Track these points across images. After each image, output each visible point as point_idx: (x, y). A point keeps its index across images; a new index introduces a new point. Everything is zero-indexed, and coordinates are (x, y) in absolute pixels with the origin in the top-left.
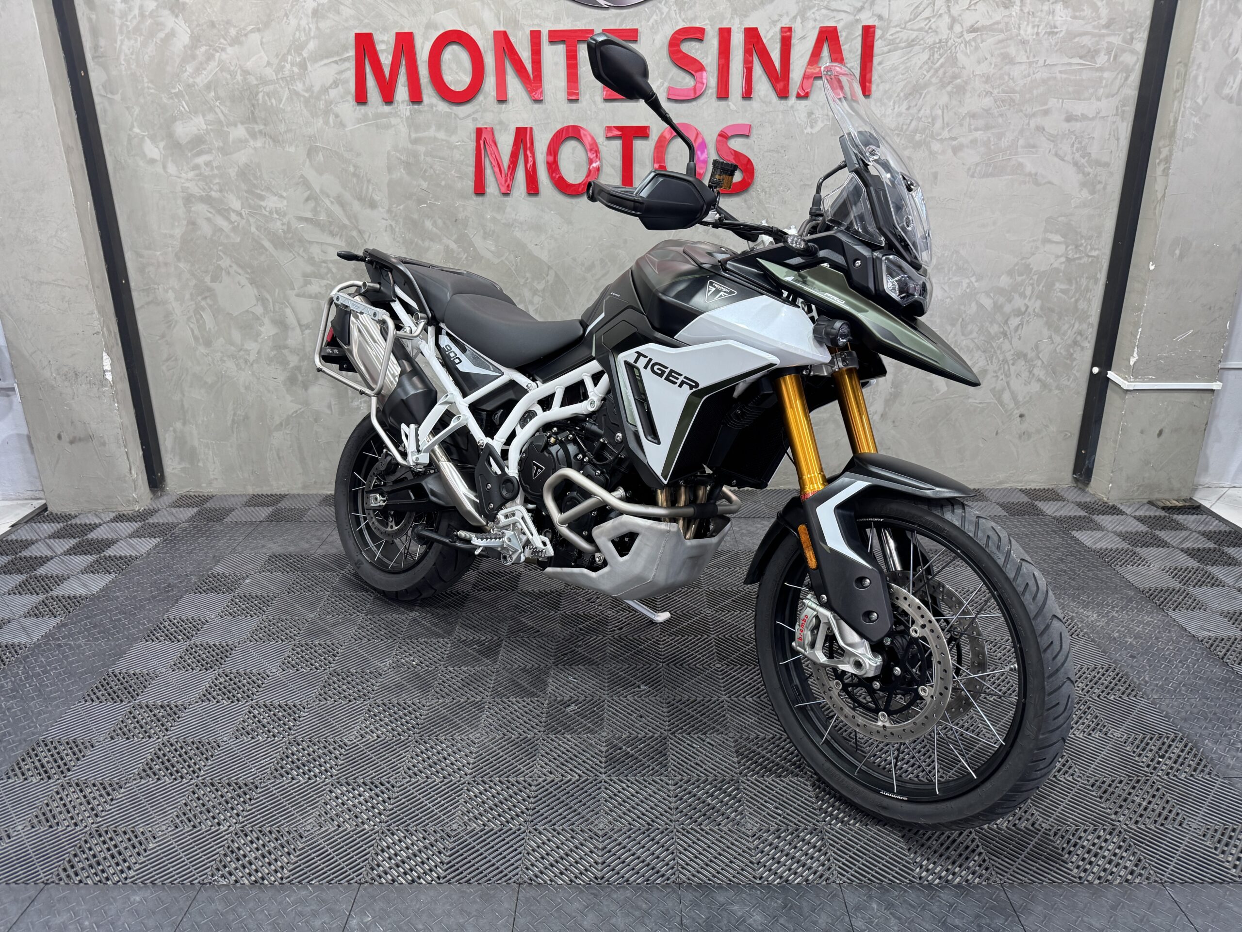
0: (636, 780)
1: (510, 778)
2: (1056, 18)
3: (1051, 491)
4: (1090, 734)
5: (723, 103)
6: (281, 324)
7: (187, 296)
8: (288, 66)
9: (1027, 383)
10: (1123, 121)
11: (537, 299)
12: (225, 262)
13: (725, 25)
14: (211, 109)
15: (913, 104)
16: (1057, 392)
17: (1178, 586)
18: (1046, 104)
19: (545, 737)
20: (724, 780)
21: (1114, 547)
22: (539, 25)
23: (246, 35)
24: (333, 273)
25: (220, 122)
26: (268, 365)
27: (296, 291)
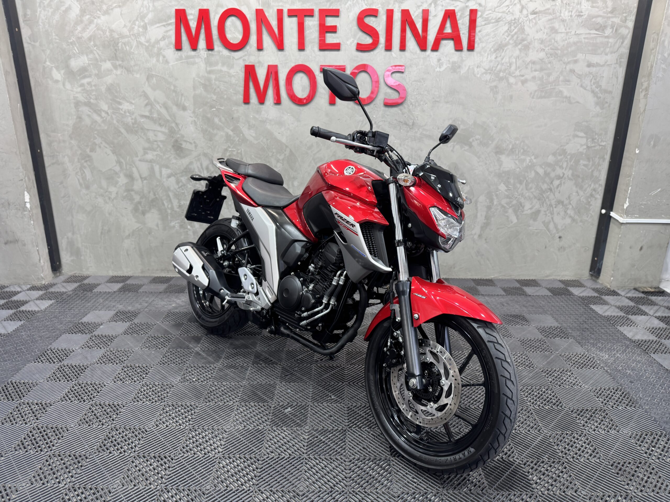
0: (325, 458)
1: (246, 456)
2: (582, 7)
3: (578, 281)
4: (608, 432)
5: (388, 53)
6: (130, 177)
7: (76, 160)
8: (136, 27)
9: (563, 218)
10: (620, 67)
11: (279, 165)
12: (98, 141)
13: (390, 7)
14: (92, 52)
15: (499, 55)
16: (581, 224)
17: (654, 338)
18: (575, 56)
19: (270, 429)
20: (381, 459)
21: (616, 315)
22: (282, 6)
23: (112, 9)
24: (160, 148)
25: (96, 59)
26: (122, 200)
27: (139, 158)
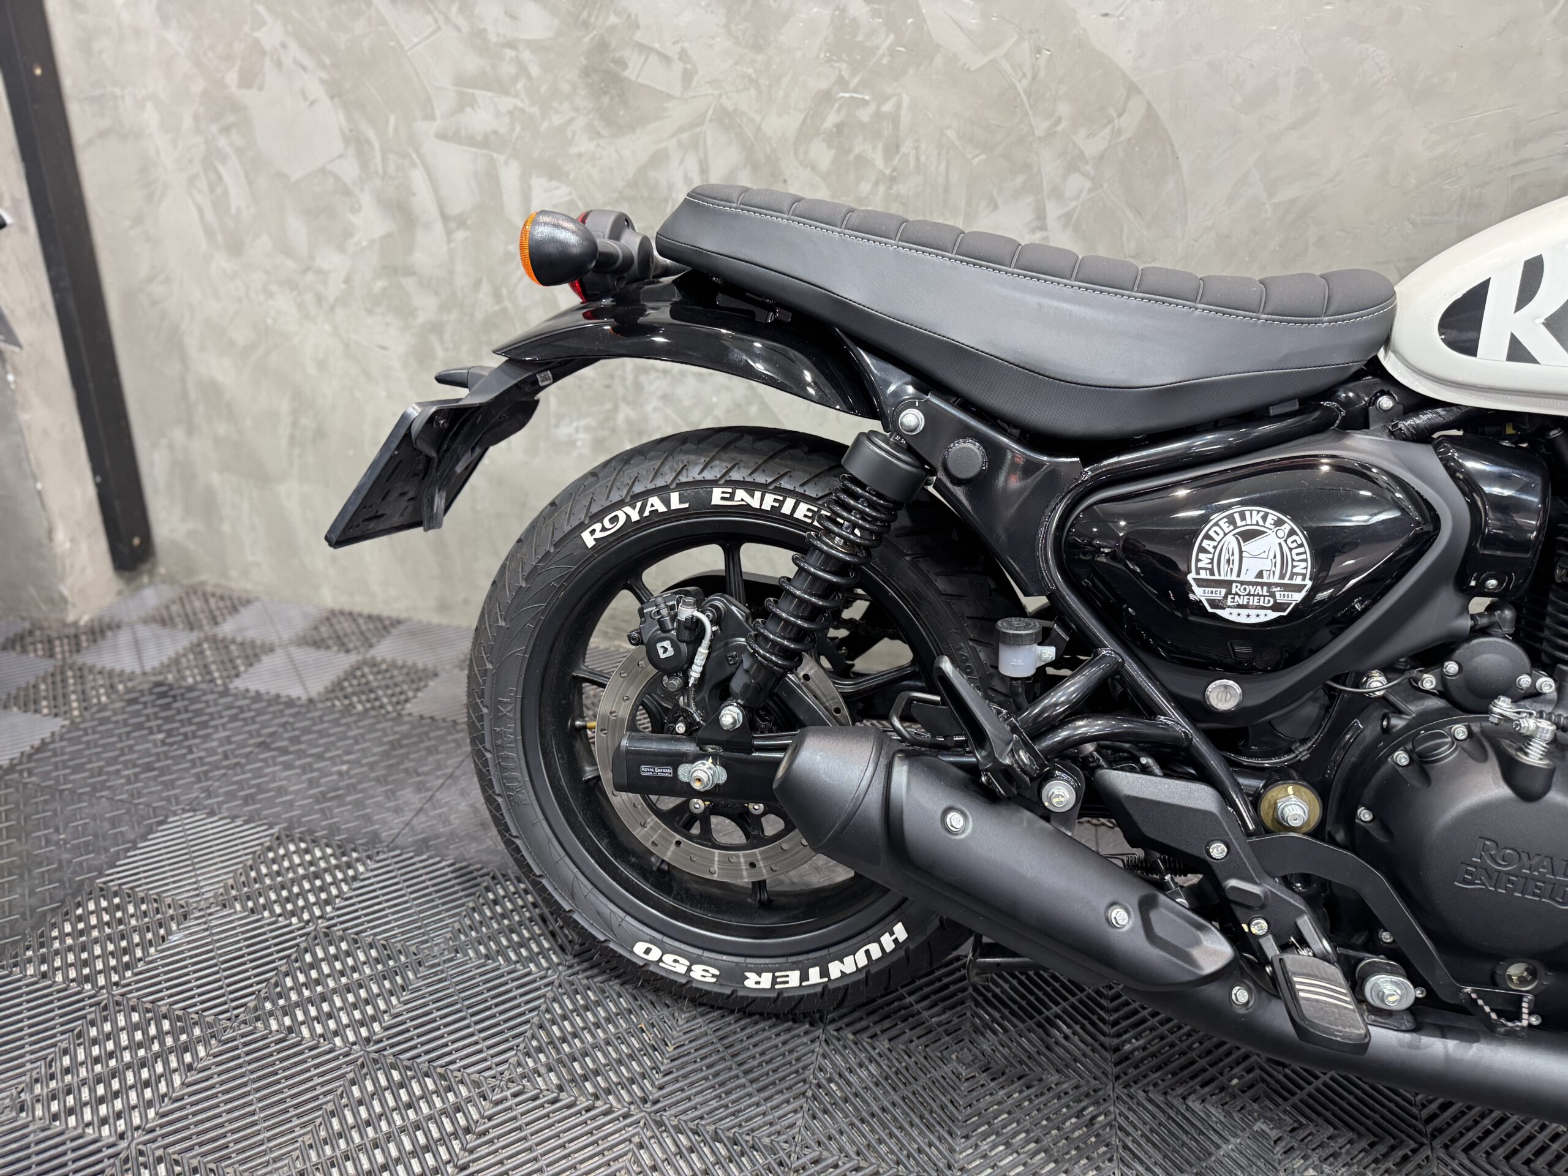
6: (400, 210)
7: (187, 122)
11: (1076, 184)
12: (271, 35)
24: (530, 77)
26: (370, 312)
27: (439, 123)
